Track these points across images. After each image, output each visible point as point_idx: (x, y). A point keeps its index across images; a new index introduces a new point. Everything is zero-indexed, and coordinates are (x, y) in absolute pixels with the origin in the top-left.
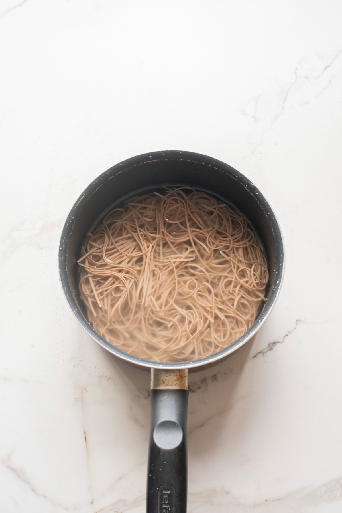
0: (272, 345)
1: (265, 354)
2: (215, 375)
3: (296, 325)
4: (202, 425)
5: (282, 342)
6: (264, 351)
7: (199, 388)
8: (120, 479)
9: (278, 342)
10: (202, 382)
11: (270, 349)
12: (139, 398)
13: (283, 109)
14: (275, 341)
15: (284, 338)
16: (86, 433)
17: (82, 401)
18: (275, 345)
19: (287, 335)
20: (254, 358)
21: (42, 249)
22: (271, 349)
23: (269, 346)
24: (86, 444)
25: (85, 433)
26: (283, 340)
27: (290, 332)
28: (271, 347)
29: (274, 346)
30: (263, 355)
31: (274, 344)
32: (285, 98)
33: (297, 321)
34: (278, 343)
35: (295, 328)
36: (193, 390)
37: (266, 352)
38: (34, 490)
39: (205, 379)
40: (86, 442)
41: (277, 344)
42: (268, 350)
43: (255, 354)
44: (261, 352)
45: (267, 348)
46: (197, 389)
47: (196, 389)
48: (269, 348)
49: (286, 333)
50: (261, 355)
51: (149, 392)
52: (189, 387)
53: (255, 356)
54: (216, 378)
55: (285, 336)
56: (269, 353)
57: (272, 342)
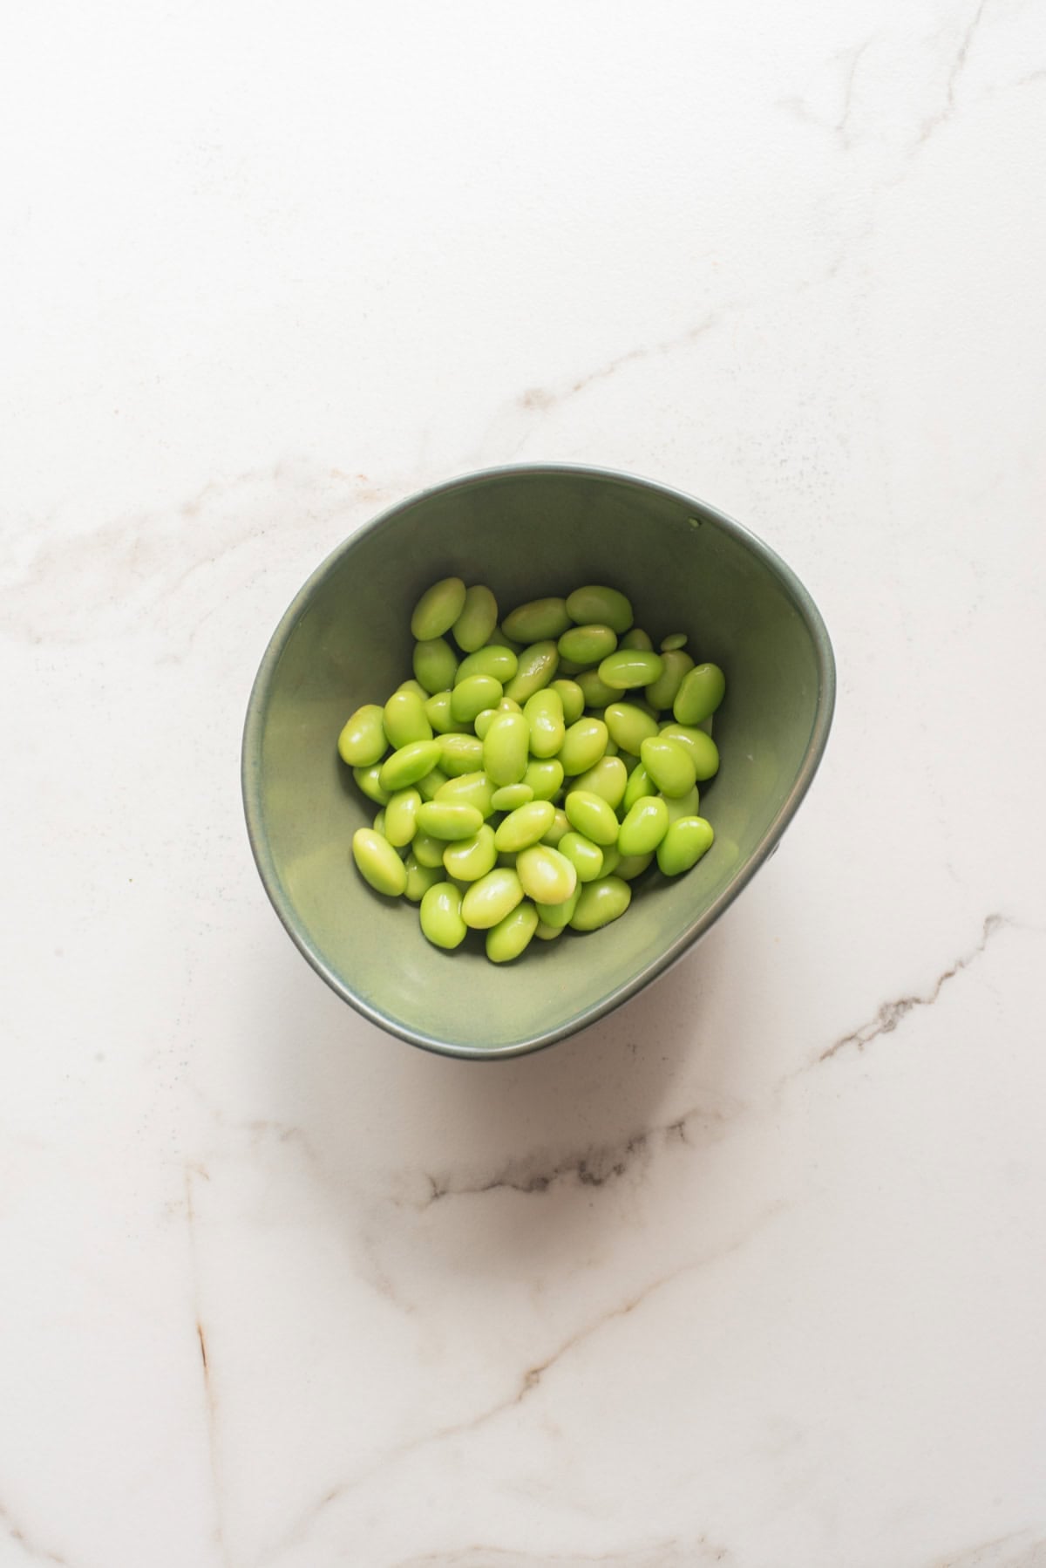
0: (893, 1010)
1: (866, 1045)
2: (680, 1124)
3: (986, 934)
4: (629, 1309)
5: (930, 1002)
6: (864, 1035)
7: (619, 1170)
8: (329, 1498)
9: (918, 1001)
10: (630, 1148)
11: (885, 1026)
12: (397, 1204)
13: (950, 97)
14: (905, 998)
15: (940, 984)
16: (204, 1333)
17: (190, 1215)
18: (904, 1011)
19: (949, 975)
20: (828, 1058)
21: (39, 641)
22: (890, 1026)
23: (882, 1014)
24: (206, 1373)
25: (200, 1333)
26: (937, 992)
27: (961, 964)
28: (889, 1017)
29: (903, 1017)
30: (861, 1049)
31: (901, 1008)
32: (962, 56)
33: (988, 920)
34: (916, 1006)
35: (982, 949)
36: (596, 1177)
37: (870, 1038)
38: (18, 1535)
39: (640, 1138)
40: (205, 1364)
41: (911, 1007)
42: (879, 1031)
43: (831, 1046)
44: (851, 1038)
45: (875, 1022)
46: (613, 1175)
47: (608, 1175)
48: (880, 1024)
49: (950, 968)
50: (851, 1047)
51: (434, 1185)
52: (582, 1166)
53: (830, 1053)
54: (682, 1135)
55: (942, 979)
56: (882, 1040)
57: (894, 997)
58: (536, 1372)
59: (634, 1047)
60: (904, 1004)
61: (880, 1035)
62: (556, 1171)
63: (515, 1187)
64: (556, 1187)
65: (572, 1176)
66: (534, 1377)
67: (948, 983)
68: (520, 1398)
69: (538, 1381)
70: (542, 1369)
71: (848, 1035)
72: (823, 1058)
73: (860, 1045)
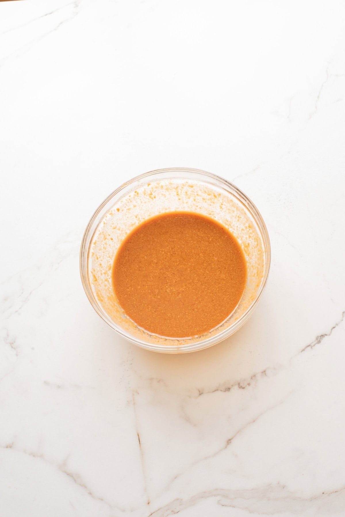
0: (319, 337)
1: (313, 347)
2: (265, 371)
3: (343, 316)
4: (254, 421)
5: (329, 335)
6: (312, 345)
7: (249, 384)
8: (175, 478)
9: (326, 335)
10: (252, 378)
11: (318, 342)
12: (190, 397)
13: (316, 107)
14: (323, 334)
15: (332, 330)
16: (139, 435)
17: (134, 404)
19: (334, 328)
20: (303, 352)
22: (319, 342)
23: (317, 339)
24: (140, 446)
25: (138, 435)
26: (331, 332)
27: (337, 325)
28: (319, 340)
29: (322, 339)
30: (312, 349)
32: (318, 97)
33: (343, 313)
34: (325, 336)
35: (342, 320)
36: (243, 387)
37: (314, 345)
38: (90, 494)
39: (255, 376)
40: (140, 444)
41: (324, 337)
42: (316, 343)
43: (304, 348)
44: (309, 346)
45: (315, 341)
46: (248, 386)
47: (246, 386)
48: (317, 341)
49: (334, 326)
50: (309, 348)
51: (199, 391)
52: (239, 384)
53: (303, 350)
54: (265, 374)
55: (332, 329)
56: (318, 346)
57: (320, 335)
58: (230, 440)
59: (251, 352)
60: (322, 336)
61: (317, 344)
62: (232, 386)
63: (221, 391)
64: (232, 390)
65: (236, 387)
66: (230, 441)
67: (333, 329)
68: (226, 447)
69: (231, 442)
70: (232, 439)
71: (308, 345)
72: (302, 351)
73: (312, 347)
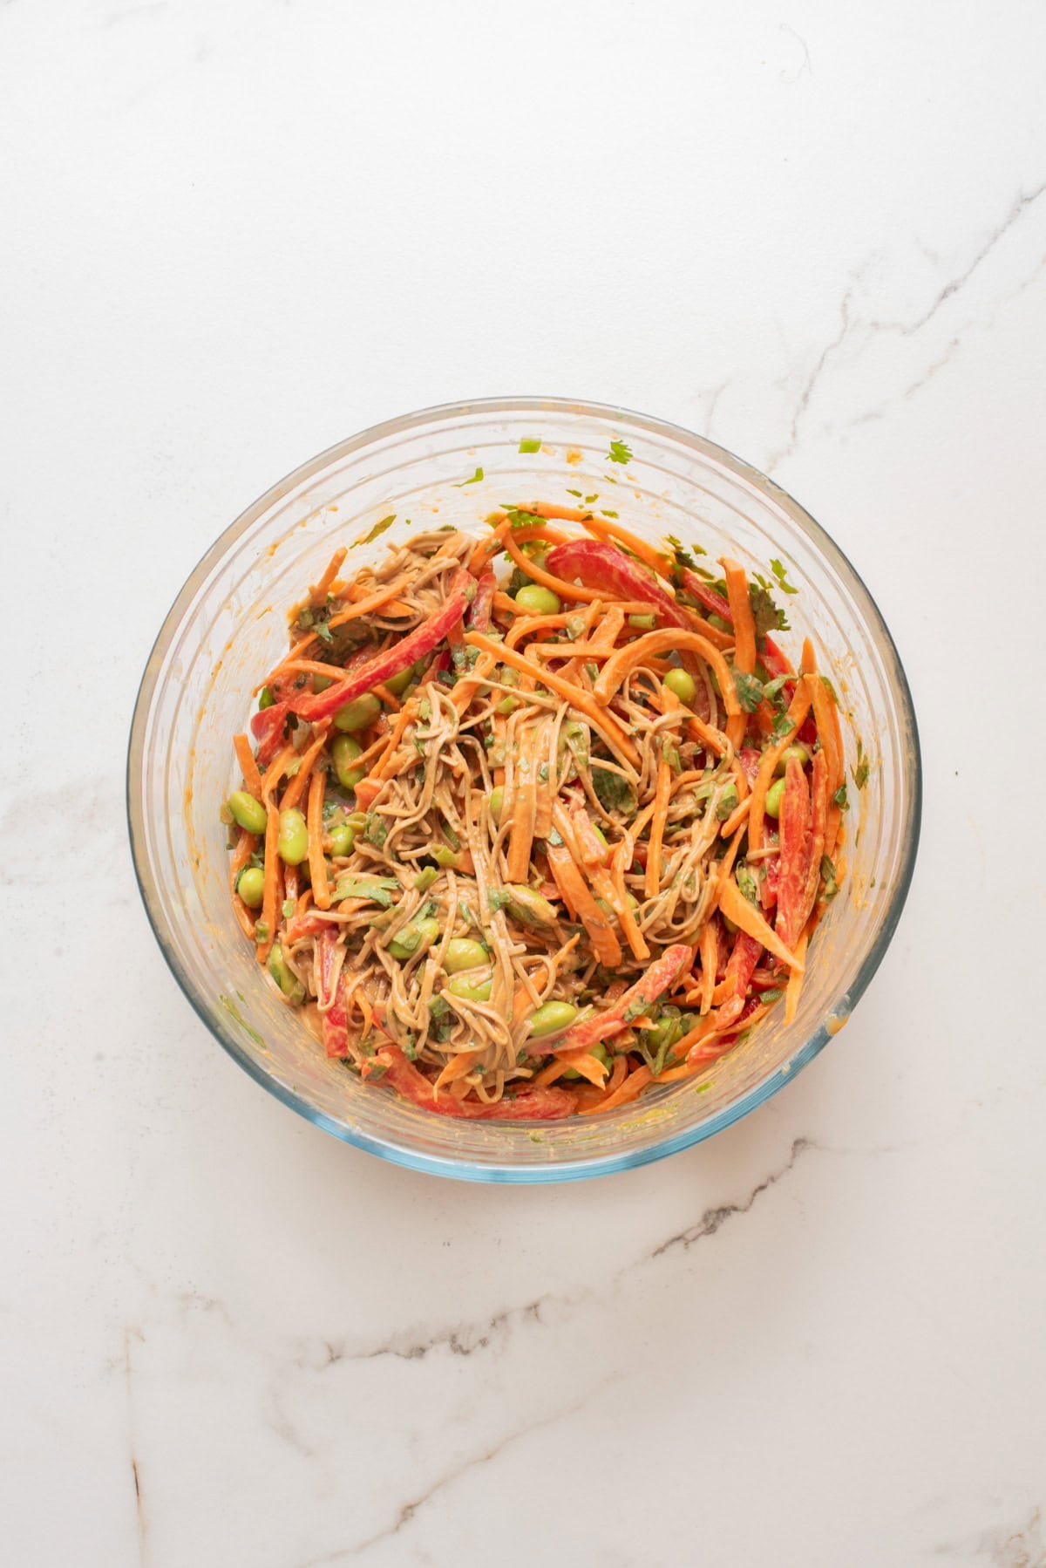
0: (714, 1215)
1: (691, 1245)
2: (536, 1306)
3: (794, 1156)
4: (489, 1457)
5: (745, 1210)
6: (689, 1236)
7: (484, 1342)
9: (735, 1209)
10: (494, 1324)
11: (707, 1229)
12: (300, 1365)
13: (794, 434)
14: (726, 1206)
15: (754, 1195)
16: (137, 1468)
17: (128, 1370)
18: (724, 1217)
19: (762, 1188)
20: (659, 1255)
22: (711, 1229)
23: (705, 1219)
24: (139, 1501)
25: (135, 1468)
26: (751, 1202)
27: (772, 1179)
28: (711, 1222)
29: (722, 1222)
30: (687, 1248)
31: (721, 1214)
32: (805, 397)
33: (797, 1143)
34: (733, 1213)
35: (790, 1167)
36: (465, 1348)
37: (695, 1239)
39: (503, 1317)
40: (138, 1493)
41: (729, 1214)
42: (703, 1233)
43: (662, 1244)
45: (699, 1226)
46: (479, 1347)
47: (474, 1347)
48: (704, 1227)
49: (762, 1182)
50: (679, 1246)
51: (331, 1351)
52: (453, 1339)
53: (661, 1250)
54: (537, 1315)
55: (756, 1191)
56: (705, 1241)
57: (715, 1206)
58: (410, 1507)
59: (500, 1241)
60: (724, 1211)
61: (703, 1239)
62: (432, 1342)
63: (398, 1354)
64: (431, 1355)
65: (445, 1347)
66: (410, 1511)
67: (759, 1194)
68: (397, 1528)
69: (412, 1515)
70: (417, 1505)
71: (676, 1235)
72: (655, 1254)
73: (686, 1244)
